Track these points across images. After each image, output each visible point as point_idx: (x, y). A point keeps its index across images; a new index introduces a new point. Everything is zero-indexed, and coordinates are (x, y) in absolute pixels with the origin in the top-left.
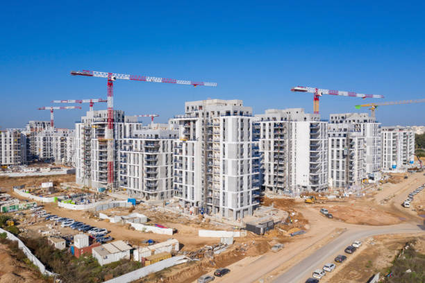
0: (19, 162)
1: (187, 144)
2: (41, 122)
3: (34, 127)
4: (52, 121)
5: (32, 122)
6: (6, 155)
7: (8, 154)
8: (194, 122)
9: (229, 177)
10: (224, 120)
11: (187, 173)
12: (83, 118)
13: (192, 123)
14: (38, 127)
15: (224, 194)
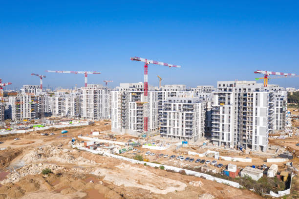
0: (35, 117)
1: (224, 108)
2: (33, 86)
3: (28, 90)
4: (42, 85)
5: (27, 86)
6: (26, 112)
7: (27, 110)
8: (229, 94)
9: (260, 127)
10: (257, 94)
11: (223, 125)
12: (117, 88)
13: (227, 95)
14: (31, 90)
15: (256, 137)
